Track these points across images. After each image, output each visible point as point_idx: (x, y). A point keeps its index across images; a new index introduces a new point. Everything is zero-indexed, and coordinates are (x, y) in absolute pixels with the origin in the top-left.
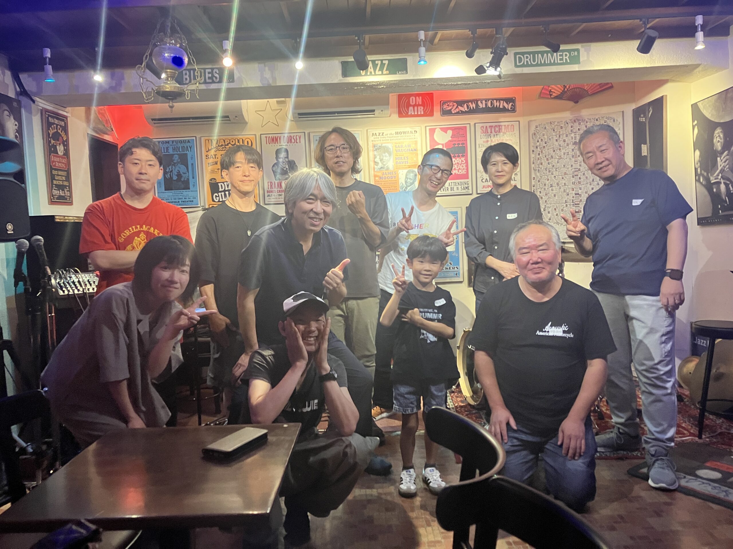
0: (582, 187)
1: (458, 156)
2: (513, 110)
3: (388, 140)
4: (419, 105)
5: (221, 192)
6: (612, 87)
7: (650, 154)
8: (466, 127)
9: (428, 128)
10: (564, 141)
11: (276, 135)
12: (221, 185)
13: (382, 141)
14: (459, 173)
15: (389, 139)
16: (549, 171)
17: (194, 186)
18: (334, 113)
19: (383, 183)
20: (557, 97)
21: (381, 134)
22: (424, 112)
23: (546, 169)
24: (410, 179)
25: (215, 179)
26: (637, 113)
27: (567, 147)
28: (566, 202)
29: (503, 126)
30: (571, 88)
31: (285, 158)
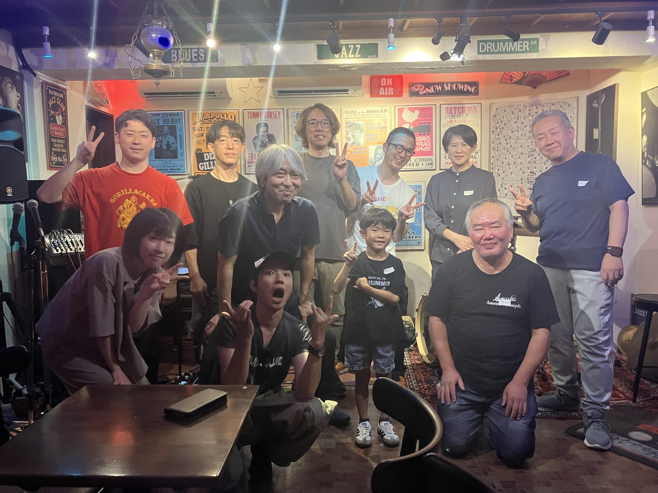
0: (537, 166)
1: (424, 135)
2: (476, 93)
3: (360, 118)
4: (389, 86)
5: (206, 161)
6: (568, 74)
7: (601, 137)
8: (432, 108)
9: (397, 108)
10: (522, 123)
11: (257, 111)
12: (206, 155)
13: (354, 119)
14: (424, 150)
15: (361, 116)
16: (507, 151)
17: (181, 155)
18: (310, 91)
19: (354, 157)
20: (517, 83)
21: (354, 112)
22: (394, 93)
23: (504, 149)
24: (379, 154)
25: (201, 150)
26: (591, 99)
27: (525, 129)
28: (521, 180)
29: (466, 108)
30: (530, 74)
31: (265, 132)
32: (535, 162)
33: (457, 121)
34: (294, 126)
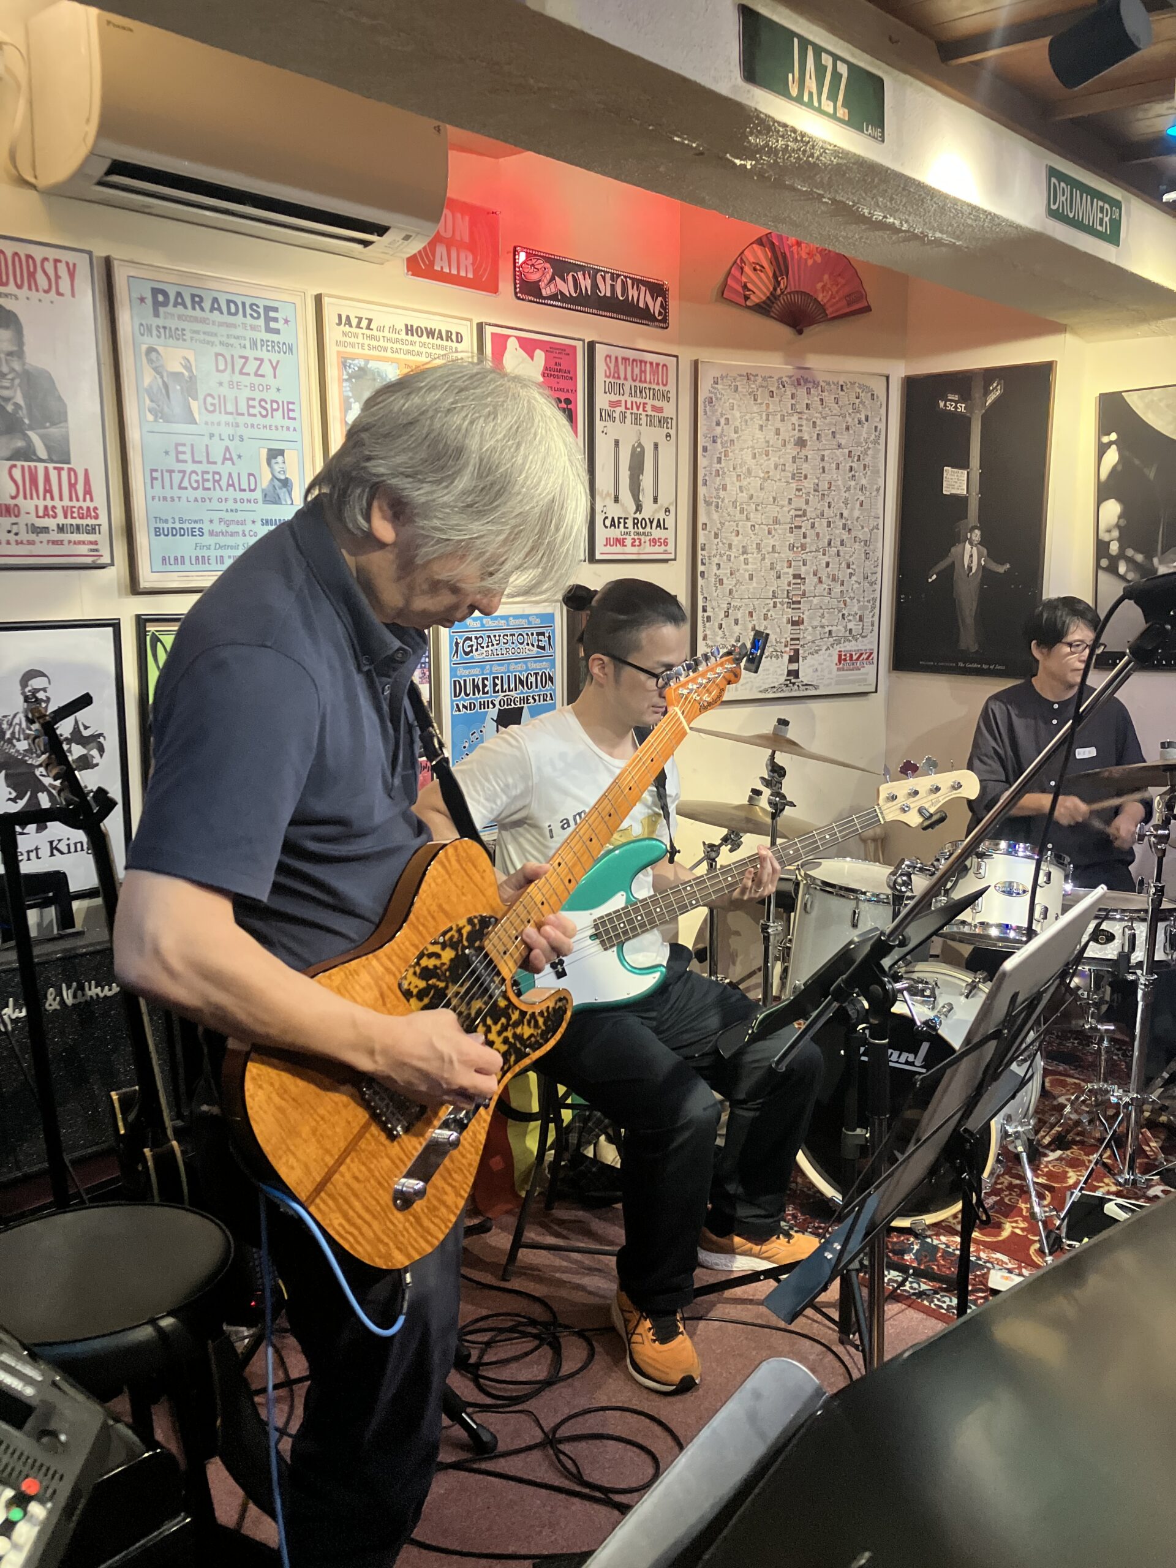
0: (808, 557)
2: (662, 321)
3: (385, 350)
4: (460, 246)
6: (867, 309)
7: (982, 492)
9: (488, 331)
10: (777, 432)
15: (389, 345)
16: (742, 511)
18: (241, 197)
21: (364, 323)
27: (783, 450)
28: (774, 597)
29: (648, 365)
30: (788, 290)
31: (10, 354)
32: (803, 547)
33: (629, 406)
34: (144, 347)
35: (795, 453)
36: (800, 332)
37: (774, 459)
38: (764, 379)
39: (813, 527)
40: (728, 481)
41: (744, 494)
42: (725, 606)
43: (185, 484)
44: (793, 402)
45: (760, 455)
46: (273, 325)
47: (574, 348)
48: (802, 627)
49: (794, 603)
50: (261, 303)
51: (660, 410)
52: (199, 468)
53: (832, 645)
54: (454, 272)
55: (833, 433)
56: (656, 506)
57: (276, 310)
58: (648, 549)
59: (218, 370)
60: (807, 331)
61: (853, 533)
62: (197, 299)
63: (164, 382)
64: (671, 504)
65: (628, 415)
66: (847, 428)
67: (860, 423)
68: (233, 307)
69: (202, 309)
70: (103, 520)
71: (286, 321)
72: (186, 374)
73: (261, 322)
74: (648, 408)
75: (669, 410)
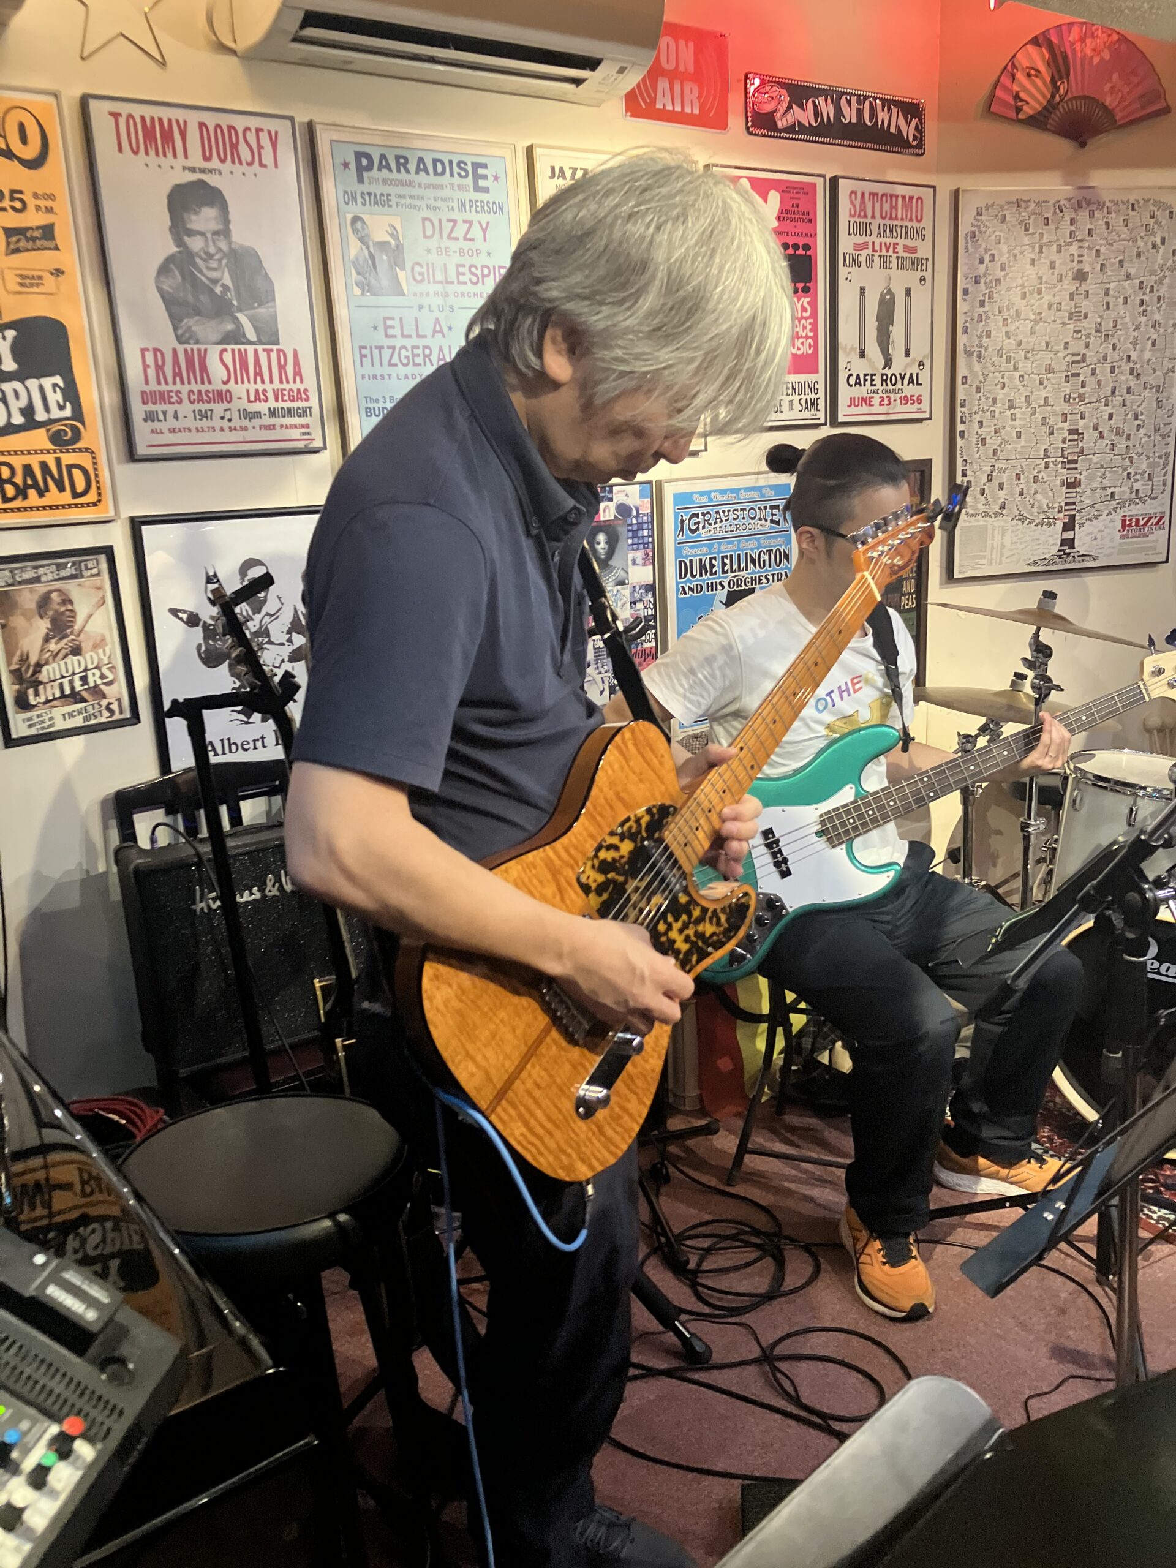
0: (1087, 409)
2: (920, 146)
4: (685, 78)
6: (1167, 110)
10: (1053, 266)
16: (1008, 360)
18: (445, 40)
22: (700, 107)
23: (1000, 352)
27: (1059, 285)
28: (1046, 456)
29: (900, 200)
30: (1069, 96)
31: (216, 233)
32: (1081, 398)
33: (877, 247)
34: (349, 217)
35: (1073, 289)
36: (1083, 145)
37: (1047, 298)
38: (1038, 204)
39: (1093, 373)
40: (992, 326)
41: (1012, 341)
42: (988, 469)
43: (395, 360)
44: (1073, 228)
45: (1031, 293)
46: (481, 183)
47: (814, 185)
48: (1078, 489)
49: (1069, 462)
50: (469, 161)
51: (914, 250)
52: (408, 343)
53: (1115, 509)
54: (678, 109)
55: (1121, 262)
56: (908, 359)
57: (484, 166)
58: (899, 408)
59: (425, 237)
60: (1092, 144)
61: (1143, 380)
62: (402, 161)
63: (370, 252)
64: (925, 357)
65: (876, 259)
66: (1139, 255)
67: (1154, 246)
68: (440, 167)
69: (408, 171)
70: (314, 402)
71: (496, 178)
72: (393, 242)
73: (470, 180)
74: (900, 248)
75: (923, 250)
